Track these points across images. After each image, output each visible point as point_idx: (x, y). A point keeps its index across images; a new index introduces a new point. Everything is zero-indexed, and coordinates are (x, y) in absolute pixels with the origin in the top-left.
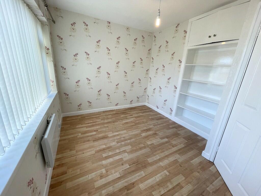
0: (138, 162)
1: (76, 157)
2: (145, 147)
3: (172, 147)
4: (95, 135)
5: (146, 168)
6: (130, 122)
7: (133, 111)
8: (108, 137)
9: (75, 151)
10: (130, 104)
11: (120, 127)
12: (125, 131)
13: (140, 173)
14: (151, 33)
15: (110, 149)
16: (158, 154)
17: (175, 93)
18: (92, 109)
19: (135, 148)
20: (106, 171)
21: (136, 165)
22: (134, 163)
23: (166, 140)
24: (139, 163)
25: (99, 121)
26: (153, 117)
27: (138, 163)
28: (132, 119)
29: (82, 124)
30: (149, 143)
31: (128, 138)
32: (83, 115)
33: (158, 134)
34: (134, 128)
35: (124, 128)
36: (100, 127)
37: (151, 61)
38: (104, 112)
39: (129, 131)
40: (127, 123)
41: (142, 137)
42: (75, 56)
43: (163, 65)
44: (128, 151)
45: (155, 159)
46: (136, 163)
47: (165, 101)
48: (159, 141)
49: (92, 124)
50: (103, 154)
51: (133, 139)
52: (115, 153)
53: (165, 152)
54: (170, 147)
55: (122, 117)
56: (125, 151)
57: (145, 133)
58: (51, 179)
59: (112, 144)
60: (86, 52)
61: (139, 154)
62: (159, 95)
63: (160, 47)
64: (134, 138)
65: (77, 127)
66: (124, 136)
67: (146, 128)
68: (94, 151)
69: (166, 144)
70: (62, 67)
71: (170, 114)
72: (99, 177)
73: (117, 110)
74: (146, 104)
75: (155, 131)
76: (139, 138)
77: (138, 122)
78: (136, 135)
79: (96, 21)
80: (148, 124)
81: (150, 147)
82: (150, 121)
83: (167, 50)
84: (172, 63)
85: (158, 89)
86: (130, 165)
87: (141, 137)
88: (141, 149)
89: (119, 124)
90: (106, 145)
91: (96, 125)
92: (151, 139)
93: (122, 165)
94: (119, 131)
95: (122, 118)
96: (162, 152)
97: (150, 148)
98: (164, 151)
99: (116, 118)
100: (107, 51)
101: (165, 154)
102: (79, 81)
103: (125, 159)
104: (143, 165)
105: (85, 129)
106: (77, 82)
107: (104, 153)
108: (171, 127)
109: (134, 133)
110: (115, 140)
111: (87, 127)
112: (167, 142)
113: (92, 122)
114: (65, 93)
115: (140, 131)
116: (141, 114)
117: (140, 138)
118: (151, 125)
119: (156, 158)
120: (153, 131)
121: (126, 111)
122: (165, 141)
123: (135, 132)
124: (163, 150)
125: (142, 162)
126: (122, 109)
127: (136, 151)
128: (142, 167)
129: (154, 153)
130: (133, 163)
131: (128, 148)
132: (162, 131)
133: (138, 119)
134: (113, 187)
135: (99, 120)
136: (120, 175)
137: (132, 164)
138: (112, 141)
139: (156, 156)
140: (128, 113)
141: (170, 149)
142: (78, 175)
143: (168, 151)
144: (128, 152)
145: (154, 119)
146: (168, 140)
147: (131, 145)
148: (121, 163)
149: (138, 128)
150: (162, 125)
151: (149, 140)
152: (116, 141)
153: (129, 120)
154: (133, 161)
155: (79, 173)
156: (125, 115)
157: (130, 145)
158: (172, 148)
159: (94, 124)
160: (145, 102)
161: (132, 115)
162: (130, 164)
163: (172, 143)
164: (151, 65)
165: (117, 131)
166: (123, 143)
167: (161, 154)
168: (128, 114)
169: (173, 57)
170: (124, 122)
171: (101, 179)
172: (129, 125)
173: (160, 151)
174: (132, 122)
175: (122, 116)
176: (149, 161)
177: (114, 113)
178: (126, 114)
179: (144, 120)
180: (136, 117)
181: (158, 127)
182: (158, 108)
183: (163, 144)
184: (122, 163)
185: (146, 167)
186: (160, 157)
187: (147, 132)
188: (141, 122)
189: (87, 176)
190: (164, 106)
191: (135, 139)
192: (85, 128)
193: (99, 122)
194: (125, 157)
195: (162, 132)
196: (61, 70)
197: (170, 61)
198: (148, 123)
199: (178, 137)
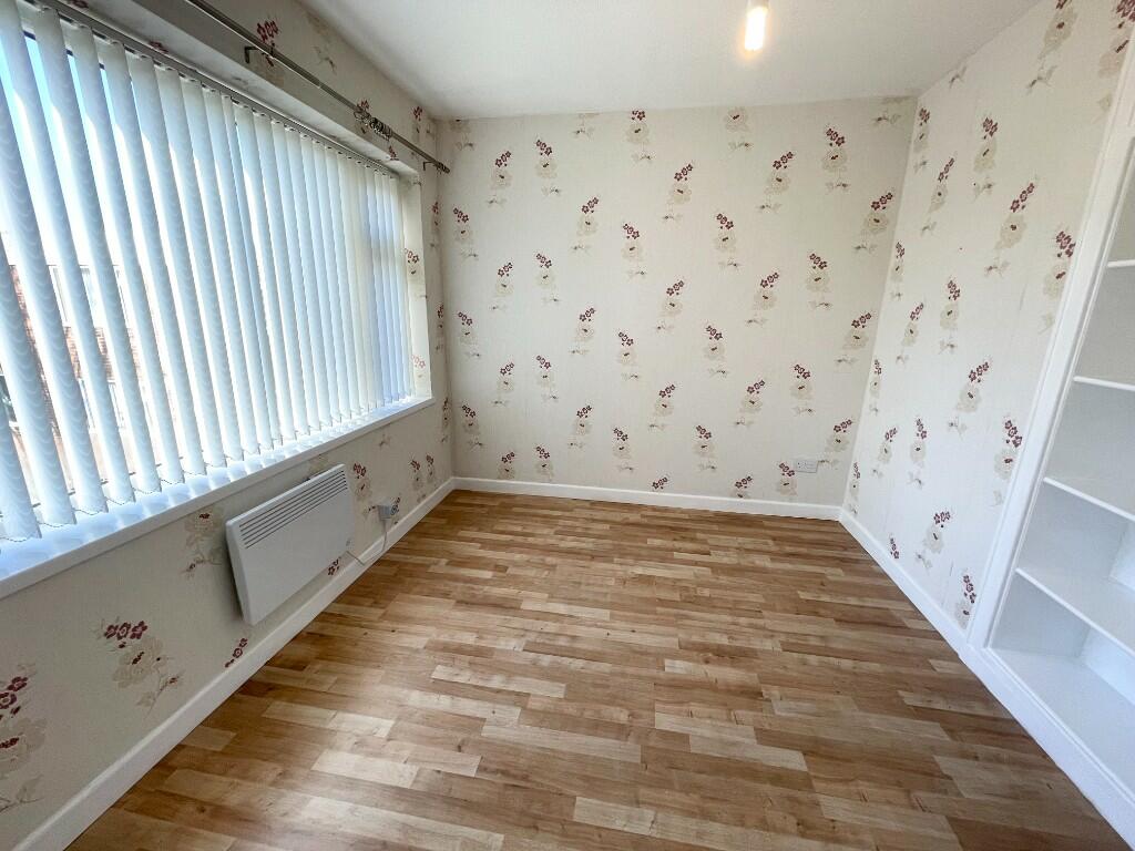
0: (525, 778)
1: (366, 634)
2: (621, 731)
3: (794, 829)
4: (486, 582)
5: (532, 831)
6: (666, 579)
7: (731, 534)
8: (519, 609)
9: (382, 611)
10: (732, 496)
11: (596, 589)
12: (605, 614)
13: (484, 833)
14: (897, 100)
15: (478, 660)
16: (658, 806)
17: (1006, 475)
18: (550, 481)
19: (571, 709)
20: (390, 734)
21: (506, 785)
22: (505, 773)
23: (794, 761)
24: (528, 785)
25: (545, 535)
26: (825, 598)
27: (523, 784)
28: (685, 573)
29: (480, 530)
30: (666, 721)
31: (591, 648)
32: (515, 496)
33: (768, 700)
34: (661, 614)
35: (609, 599)
36: (525, 557)
37: (892, 265)
38: (594, 504)
39: (627, 619)
40: (647, 580)
41: (661, 674)
42: (501, 273)
43: (951, 285)
44: (533, 704)
45: (619, 825)
46: (515, 777)
47: (941, 518)
48: (734, 744)
49: (510, 537)
50: (442, 664)
51: (605, 667)
52: (480, 683)
53: (717, 825)
54: (775, 816)
55: (653, 548)
56: (520, 699)
57: (698, 662)
58: (266, 664)
59: (503, 643)
60: (539, 256)
61: (565, 748)
62: (911, 475)
63: (947, 169)
64: (614, 663)
65: (462, 533)
66: (580, 631)
67: (724, 640)
68: (427, 639)
69: (767, 788)
70: (461, 315)
71: (957, 616)
72: (355, 740)
73: (654, 509)
74: (843, 516)
75: (764, 680)
76: (644, 672)
77: (707, 592)
78: (639, 654)
79: (584, 123)
80: (751, 626)
81: (652, 744)
82: (786, 611)
83: (982, 183)
84: (1005, 264)
85: (908, 435)
86: (485, 769)
87: (654, 672)
88: (597, 727)
89: (610, 573)
90: (480, 638)
91: (521, 545)
92: (695, 707)
93: (459, 749)
94: (582, 602)
95: (644, 552)
96: (692, 815)
97: (646, 748)
98: (714, 820)
99: (616, 542)
100: (623, 240)
101: (700, 835)
102: (512, 365)
103: (488, 731)
104: (536, 809)
105: (473, 550)
106: (503, 372)
107: (446, 665)
108: (910, 699)
109: (636, 639)
110: (528, 634)
111: (484, 544)
112: (779, 777)
113: (519, 529)
114: (465, 408)
115: (676, 640)
116: (763, 561)
117: (639, 677)
118: (772, 634)
119: (629, 818)
120: (750, 669)
121: (690, 525)
122: (773, 764)
123: (649, 637)
124: (710, 805)
125: (540, 792)
126: (683, 512)
127: (570, 724)
128: (523, 813)
129: (643, 792)
130: (502, 768)
131: (547, 692)
132: (812, 700)
133: (724, 579)
134: (352, 811)
135: (546, 531)
136: (415, 782)
137: (496, 772)
138: (516, 632)
139: (636, 811)
140: (699, 535)
141: (764, 825)
142: (319, 692)
143: (739, 829)
144: (532, 710)
145: (822, 612)
146: (804, 768)
147: (568, 687)
148: (460, 736)
149: (678, 626)
150: (847, 664)
151: (685, 708)
152: (532, 637)
153: (670, 569)
154: (510, 758)
155: (325, 688)
156: (675, 540)
157: (564, 685)
158: (784, 831)
159: (520, 539)
160: (840, 503)
161: (709, 554)
162: (487, 765)
163: (817, 804)
164: (891, 286)
165: (569, 601)
166: (546, 660)
167: (677, 821)
168: (693, 540)
169: (1022, 217)
170: (639, 571)
171: (352, 751)
172: (646, 592)
173: (692, 800)
174: (674, 584)
175: (657, 542)
176: (576, 812)
177: (634, 517)
178: (684, 539)
179: (752, 597)
180: (715, 568)
181: (805, 663)
182: (896, 555)
183: (752, 771)
184: (463, 741)
185: (537, 828)
186: (654, 832)
187: (707, 662)
188: (728, 602)
189: (333, 713)
190: (928, 551)
191: (618, 669)
192: (479, 545)
193: (539, 541)
194: (498, 724)
195: (806, 706)
196: (458, 326)
197: (996, 248)
198: (763, 618)
199: (908, 792)
